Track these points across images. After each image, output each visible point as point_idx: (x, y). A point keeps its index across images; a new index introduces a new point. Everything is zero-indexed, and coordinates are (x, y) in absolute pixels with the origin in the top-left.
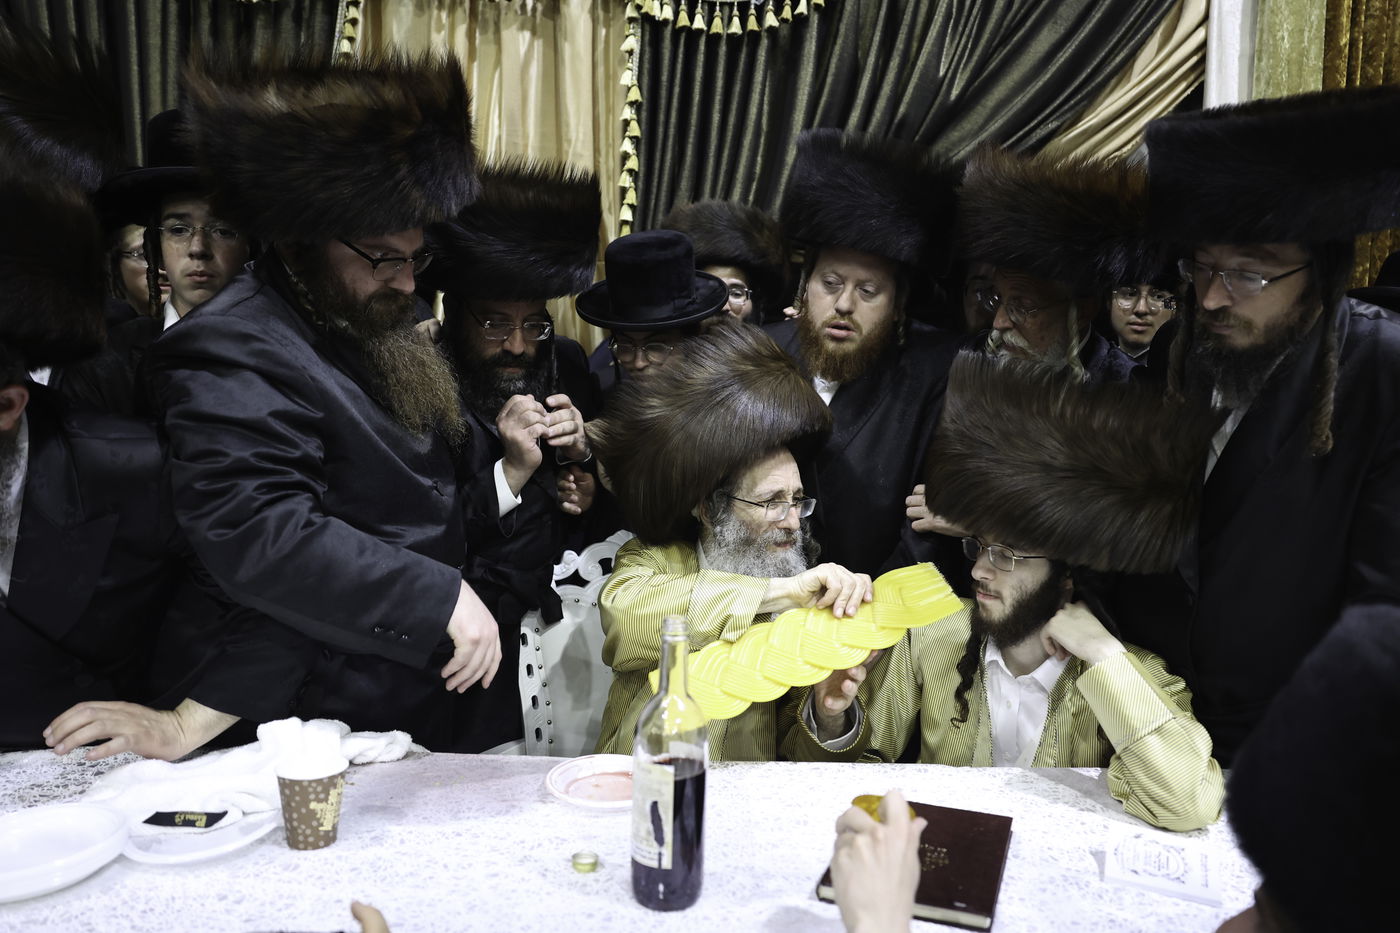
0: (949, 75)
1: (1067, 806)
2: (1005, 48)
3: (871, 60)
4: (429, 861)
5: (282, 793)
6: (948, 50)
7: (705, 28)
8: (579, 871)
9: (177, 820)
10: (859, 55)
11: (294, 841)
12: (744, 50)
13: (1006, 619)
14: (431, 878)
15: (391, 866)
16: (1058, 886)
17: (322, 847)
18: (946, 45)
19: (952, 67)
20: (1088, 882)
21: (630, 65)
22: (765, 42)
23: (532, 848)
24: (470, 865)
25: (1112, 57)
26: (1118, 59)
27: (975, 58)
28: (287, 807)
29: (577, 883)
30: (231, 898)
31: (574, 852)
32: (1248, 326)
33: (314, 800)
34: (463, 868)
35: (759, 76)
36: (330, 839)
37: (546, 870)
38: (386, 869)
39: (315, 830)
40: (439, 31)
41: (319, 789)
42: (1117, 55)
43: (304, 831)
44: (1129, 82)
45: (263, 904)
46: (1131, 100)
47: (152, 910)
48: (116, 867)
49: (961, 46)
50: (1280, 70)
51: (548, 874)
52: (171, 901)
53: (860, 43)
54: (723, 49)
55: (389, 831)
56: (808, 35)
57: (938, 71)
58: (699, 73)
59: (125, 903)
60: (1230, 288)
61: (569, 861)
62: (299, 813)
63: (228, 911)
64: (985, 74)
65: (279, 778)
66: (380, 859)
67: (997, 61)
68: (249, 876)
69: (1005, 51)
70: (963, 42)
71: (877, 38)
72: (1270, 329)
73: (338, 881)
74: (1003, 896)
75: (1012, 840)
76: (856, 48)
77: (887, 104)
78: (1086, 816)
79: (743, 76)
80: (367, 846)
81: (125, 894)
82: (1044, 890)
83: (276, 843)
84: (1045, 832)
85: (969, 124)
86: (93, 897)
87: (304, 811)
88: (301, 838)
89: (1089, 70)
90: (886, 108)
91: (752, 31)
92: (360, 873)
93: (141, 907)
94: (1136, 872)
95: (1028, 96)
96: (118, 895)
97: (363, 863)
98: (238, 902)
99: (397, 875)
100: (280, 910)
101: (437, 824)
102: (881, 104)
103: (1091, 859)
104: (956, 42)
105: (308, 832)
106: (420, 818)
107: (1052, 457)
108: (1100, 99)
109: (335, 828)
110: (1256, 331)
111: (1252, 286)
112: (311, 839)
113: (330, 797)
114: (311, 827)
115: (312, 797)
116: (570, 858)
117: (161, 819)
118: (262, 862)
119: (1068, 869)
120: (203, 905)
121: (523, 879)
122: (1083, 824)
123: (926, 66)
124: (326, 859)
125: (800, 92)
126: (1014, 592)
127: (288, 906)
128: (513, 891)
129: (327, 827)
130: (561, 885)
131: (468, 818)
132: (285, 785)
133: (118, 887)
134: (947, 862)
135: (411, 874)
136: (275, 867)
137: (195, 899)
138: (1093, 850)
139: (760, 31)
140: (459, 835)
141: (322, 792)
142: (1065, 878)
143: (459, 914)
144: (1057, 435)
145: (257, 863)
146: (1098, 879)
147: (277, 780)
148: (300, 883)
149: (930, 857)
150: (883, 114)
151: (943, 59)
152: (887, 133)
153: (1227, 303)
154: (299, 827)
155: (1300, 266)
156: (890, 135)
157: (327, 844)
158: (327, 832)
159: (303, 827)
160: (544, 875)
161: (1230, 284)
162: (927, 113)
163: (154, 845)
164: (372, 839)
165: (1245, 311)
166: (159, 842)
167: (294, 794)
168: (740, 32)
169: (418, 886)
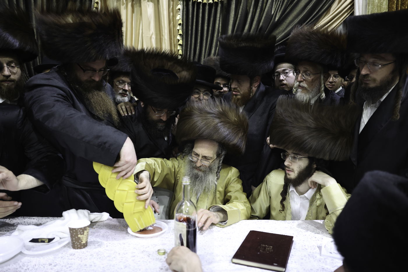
0: (275, 13)
1: (311, 232)
2: (291, 5)
3: (251, 10)
4: (114, 252)
5: (70, 232)
6: (274, 6)
7: (202, 2)
8: (160, 255)
9: (39, 241)
10: (248, 8)
11: (74, 247)
12: (214, 7)
13: (296, 177)
14: (114, 257)
15: (103, 254)
16: (307, 258)
17: (83, 248)
18: (274, 5)
19: (276, 11)
20: (316, 256)
21: (179, 13)
22: (220, 5)
23: (146, 248)
24: (127, 253)
25: (324, 7)
26: (326, 7)
27: (283, 8)
28: (72, 236)
29: (159, 258)
30: (53, 265)
31: (159, 249)
32: (374, 80)
33: (80, 234)
34: (125, 254)
35: (218, 15)
36: (85, 245)
37: (150, 254)
38: (101, 255)
39: (80, 243)
40: (123, 5)
41: (81, 231)
42: (325, 6)
43: (77, 243)
44: (329, 14)
45: (62, 266)
46: (330, 19)
47: (28, 269)
48: (19, 256)
49: (278, 5)
50: (375, 9)
51: (150, 256)
52: (34, 266)
53: (248, 5)
54: (207, 7)
55: (104, 243)
56: (232, 3)
57: (271, 12)
58: (201, 15)
59: (20, 267)
60: (369, 68)
61: (156, 252)
62: (75, 238)
63: (51, 269)
64: (286, 13)
65: (69, 228)
66: (99, 252)
67: (289, 9)
68: (59, 258)
69: (292, 6)
70: (279, 4)
71: (253, 3)
72: (382, 81)
73: (86, 259)
74: (289, 261)
75: (293, 243)
76: (247, 6)
77: (256, 23)
78: (317, 235)
79: (213, 15)
80: (96, 248)
81: (21, 264)
82: (302, 259)
83: (69, 247)
84: (303, 241)
85: (281, 28)
86: (11, 265)
87: (76, 237)
88: (76, 246)
89: (317, 11)
90: (256, 24)
91: (216, 2)
92: (93, 256)
93: (25, 268)
94: (331, 253)
95: (299, 19)
96: (19, 264)
97: (94, 253)
98: (55, 266)
99: (104, 257)
100: (67, 268)
101: (118, 240)
102: (255, 23)
103: (317, 249)
104: (277, 3)
105: (78, 244)
106: (113, 239)
107: (310, 125)
108: (321, 19)
109: (87, 242)
110: (377, 82)
111: (377, 68)
112: (79, 246)
113: (84, 233)
114: (79, 242)
115: (79, 233)
116: (157, 250)
117: (34, 241)
118: (64, 253)
119: (310, 252)
120: (44, 267)
121: (142, 258)
122: (315, 238)
123: (268, 11)
124: (83, 252)
125: (231, 20)
126: (298, 169)
127: (70, 267)
128: (139, 261)
129: (84, 242)
130: (154, 259)
131: (128, 238)
132: (71, 230)
133: (19, 262)
134: (272, 251)
135: (109, 256)
136: (68, 255)
137: (42, 265)
138: (318, 246)
139: (218, 2)
140: (124, 244)
141: (82, 232)
142: (309, 255)
143: (122, 269)
144: (311, 118)
145: (62, 254)
146: (319, 255)
147: (68, 228)
148: (75, 260)
149: (267, 249)
150: (255, 26)
151: (273, 9)
152: (256, 31)
153: (368, 73)
154: (75, 242)
155: (392, 62)
156: (258, 32)
157: (84, 247)
158: (84, 244)
159: (76, 242)
160: (149, 256)
161: (370, 67)
162: (269, 25)
163: (32, 248)
164: (98, 245)
165: (374, 76)
166: (34, 247)
167: (74, 232)
168: (212, 2)
169: (110, 260)
